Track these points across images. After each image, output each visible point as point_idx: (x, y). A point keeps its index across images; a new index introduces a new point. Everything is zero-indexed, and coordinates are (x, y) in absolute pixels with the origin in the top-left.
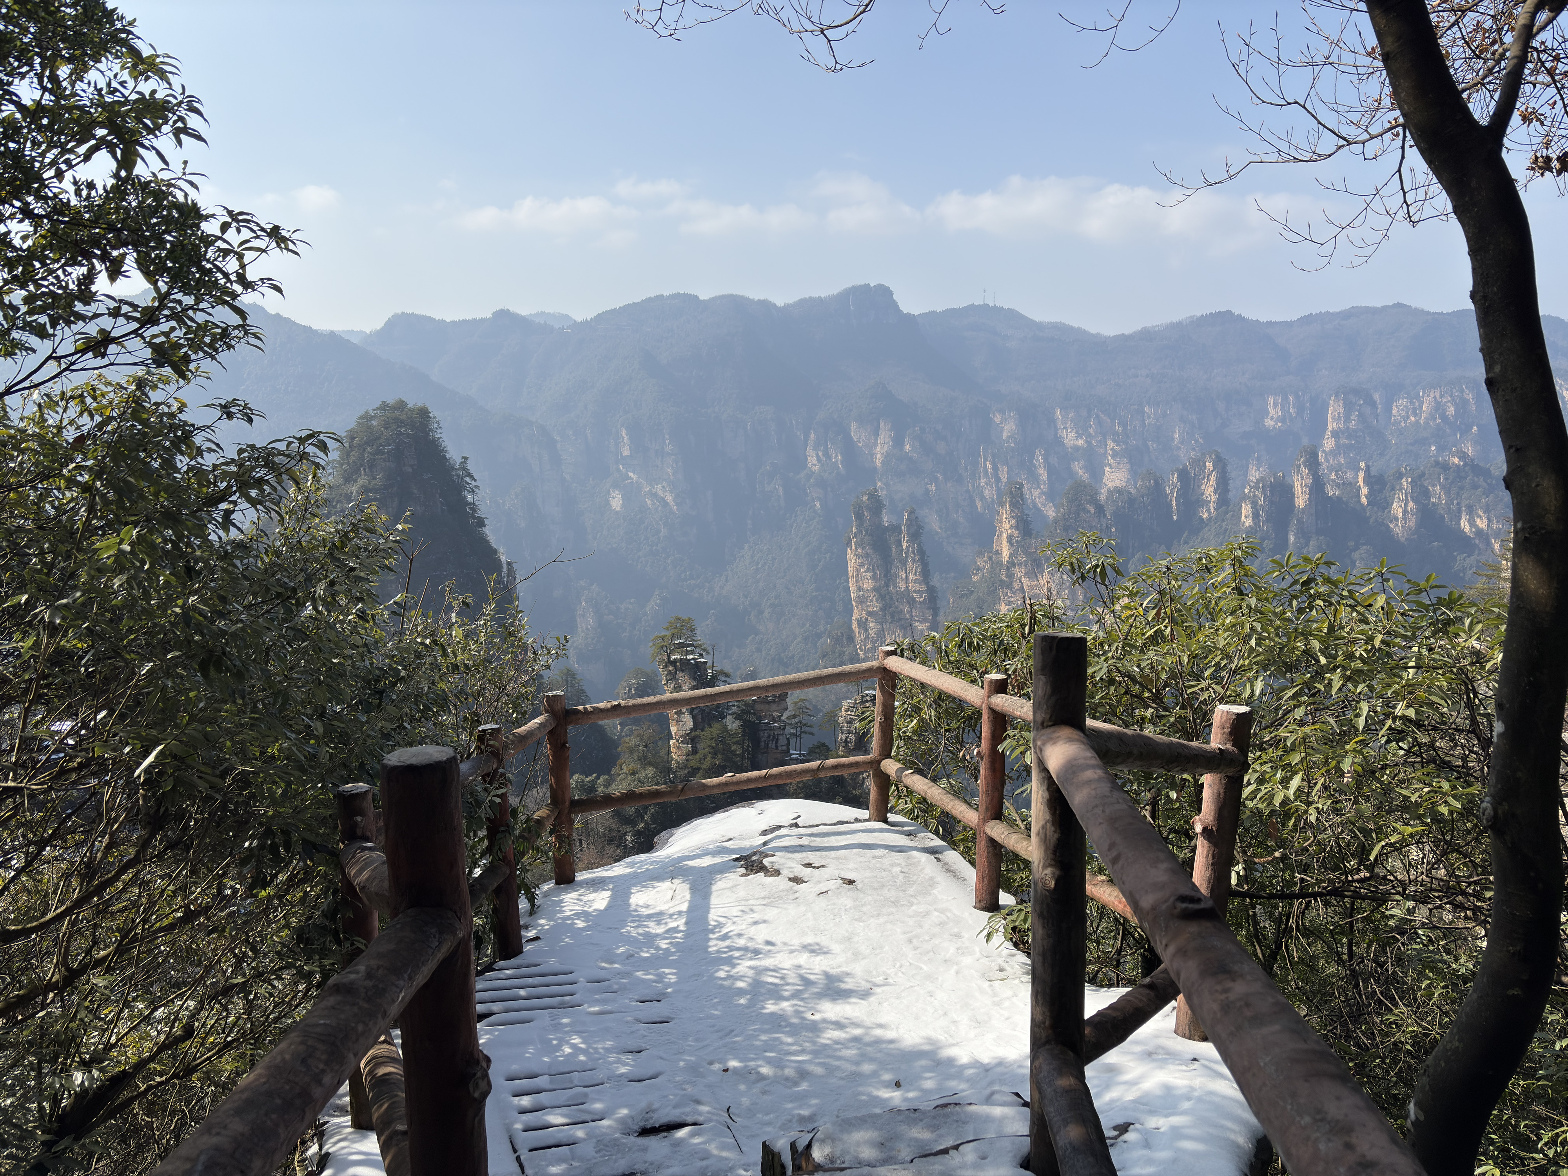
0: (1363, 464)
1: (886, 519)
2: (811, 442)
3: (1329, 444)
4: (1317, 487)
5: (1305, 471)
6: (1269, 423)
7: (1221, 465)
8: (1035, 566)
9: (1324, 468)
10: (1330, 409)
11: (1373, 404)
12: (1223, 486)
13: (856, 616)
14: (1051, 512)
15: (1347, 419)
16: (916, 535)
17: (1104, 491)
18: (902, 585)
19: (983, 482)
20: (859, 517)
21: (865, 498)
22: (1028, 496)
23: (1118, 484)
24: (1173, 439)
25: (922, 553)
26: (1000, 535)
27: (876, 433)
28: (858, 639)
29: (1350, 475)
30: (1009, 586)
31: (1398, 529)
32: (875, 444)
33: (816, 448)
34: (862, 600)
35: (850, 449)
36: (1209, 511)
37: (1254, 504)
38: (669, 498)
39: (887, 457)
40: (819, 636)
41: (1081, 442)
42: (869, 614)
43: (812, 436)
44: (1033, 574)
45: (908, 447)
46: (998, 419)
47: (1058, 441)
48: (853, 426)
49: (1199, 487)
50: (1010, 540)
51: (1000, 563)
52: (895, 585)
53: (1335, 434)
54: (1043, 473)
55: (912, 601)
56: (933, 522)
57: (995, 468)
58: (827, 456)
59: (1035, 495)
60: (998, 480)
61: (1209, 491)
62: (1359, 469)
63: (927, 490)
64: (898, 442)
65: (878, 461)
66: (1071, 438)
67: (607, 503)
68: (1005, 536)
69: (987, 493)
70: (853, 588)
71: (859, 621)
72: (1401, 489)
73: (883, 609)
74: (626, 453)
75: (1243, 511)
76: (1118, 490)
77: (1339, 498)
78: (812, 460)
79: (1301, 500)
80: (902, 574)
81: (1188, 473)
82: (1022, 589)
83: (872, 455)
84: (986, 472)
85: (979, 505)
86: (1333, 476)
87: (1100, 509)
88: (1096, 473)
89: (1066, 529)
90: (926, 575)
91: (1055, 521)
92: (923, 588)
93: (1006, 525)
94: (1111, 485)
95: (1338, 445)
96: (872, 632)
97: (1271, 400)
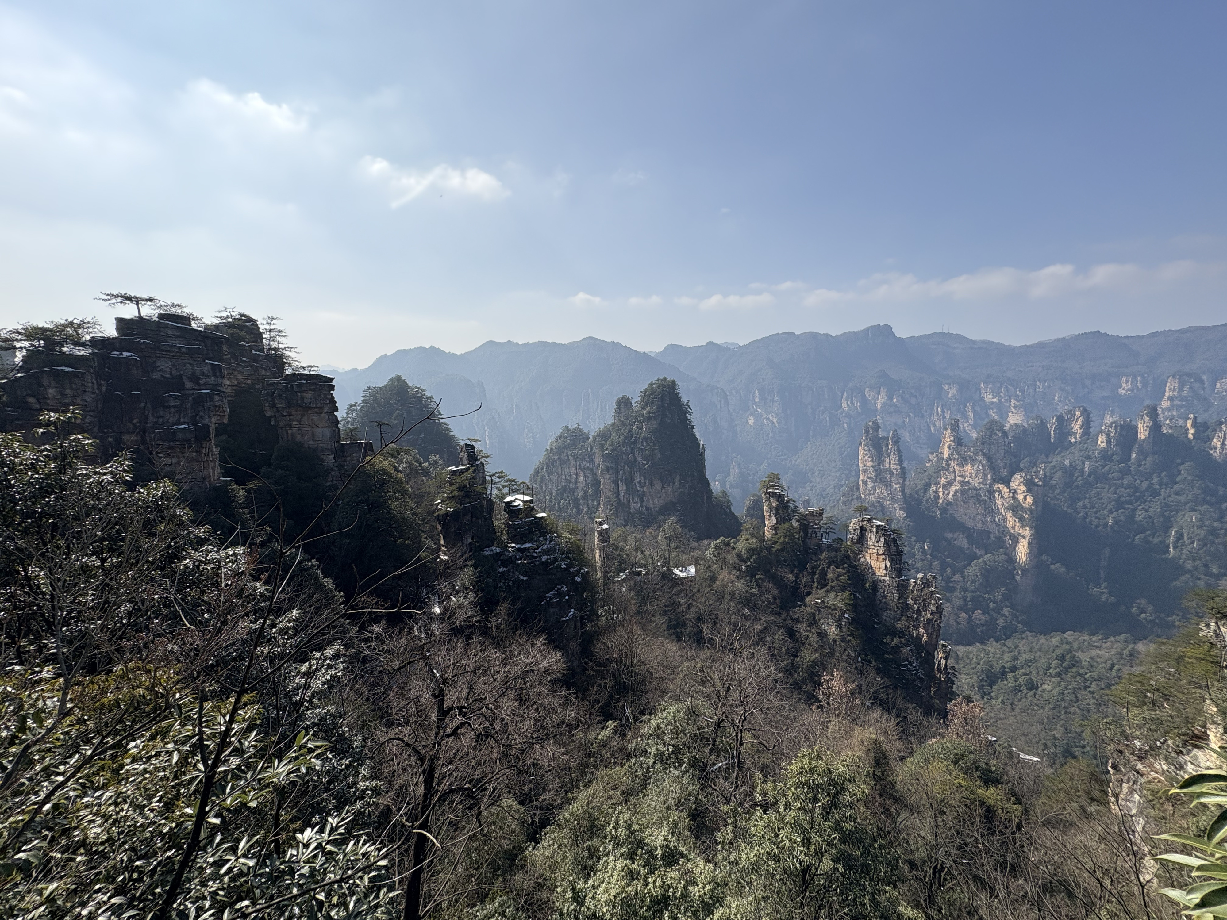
0: (1192, 416)
1: (881, 434)
2: (845, 396)
3: (1165, 404)
4: (1156, 427)
5: (1147, 419)
6: (1121, 391)
7: (1086, 414)
8: (964, 461)
9: (1161, 417)
10: (1168, 385)
11: (1202, 382)
12: (1087, 425)
13: (861, 478)
14: (974, 435)
15: (1181, 389)
16: (896, 442)
17: (1007, 427)
18: (887, 466)
19: (936, 418)
20: (867, 432)
21: (871, 424)
22: (961, 426)
23: (1017, 422)
24: (1054, 399)
25: (899, 451)
26: (944, 445)
27: (879, 394)
28: (861, 489)
29: (1181, 422)
30: (947, 470)
31: (1216, 454)
32: (878, 399)
33: (847, 400)
34: (865, 471)
35: (864, 400)
36: (1076, 438)
37: (1108, 435)
38: (775, 420)
39: (884, 405)
40: (842, 486)
41: (995, 400)
42: (868, 478)
43: (845, 394)
44: (961, 465)
45: (895, 400)
46: (946, 388)
47: (982, 399)
48: (867, 390)
49: (1070, 425)
50: (949, 447)
51: (943, 459)
52: (883, 465)
53: (1170, 399)
54: (971, 415)
55: (892, 474)
56: (906, 436)
57: (943, 412)
58: (852, 403)
59: (965, 426)
60: (944, 417)
61: (1077, 427)
62: (1189, 418)
63: (904, 421)
64: (890, 398)
65: (879, 406)
66: (989, 398)
67: (747, 422)
68: (946, 445)
69: (937, 423)
70: (861, 465)
71: (863, 481)
72: (1221, 431)
73: (876, 476)
74: (757, 400)
75: (1100, 439)
76: (1016, 425)
77: (1171, 435)
78: (844, 405)
79: (1142, 434)
80: (888, 460)
81: (1063, 417)
82: (954, 472)
83: (876, 403)
84: (938, 414)
85: (932, 429)
86: (1168, 422)
87: (1005, 434)
88: (1004, 415)
89: (983, 443)
90: (901, 461)
91: (977, 439)
92: (899, 467)
93: (948, 439)
94: (1011, 422)
95: (1172, 405)
96: (869, 487)
97: (1124, 379)
